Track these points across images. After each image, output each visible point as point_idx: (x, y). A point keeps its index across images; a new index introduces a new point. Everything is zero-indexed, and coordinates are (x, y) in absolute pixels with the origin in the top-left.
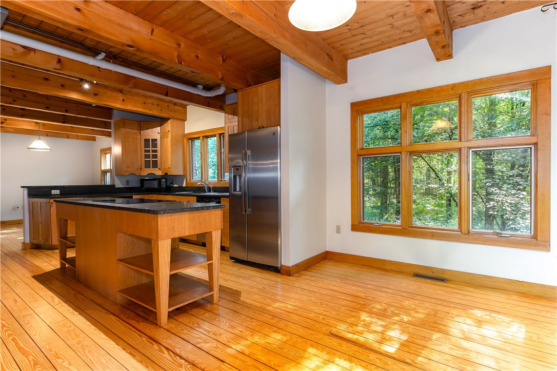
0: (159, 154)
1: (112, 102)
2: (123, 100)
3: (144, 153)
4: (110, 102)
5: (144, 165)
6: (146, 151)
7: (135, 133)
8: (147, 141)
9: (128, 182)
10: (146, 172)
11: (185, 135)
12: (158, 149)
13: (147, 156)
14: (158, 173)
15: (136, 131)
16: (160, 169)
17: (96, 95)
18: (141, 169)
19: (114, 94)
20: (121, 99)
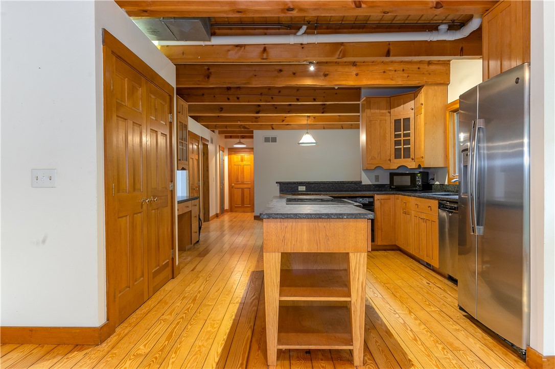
0: (412, 138)
1: (344, 80)
2: (357, 75)
3: (393, 139)
4: (342, 80)
5: (394, 155)
6: (396, 136)
7: (383, 113)
8: (397, 122)
9: (377, 178)
10: (395, 164)
11: (447, 106)
12: (412, 131)
13: (397, 143)
14: (411, 165)
15: (384, 111)
16: (413, 159)
17: (326, 75)
18: (390, 160)
19: (347, 69)
20: (354, 73)
